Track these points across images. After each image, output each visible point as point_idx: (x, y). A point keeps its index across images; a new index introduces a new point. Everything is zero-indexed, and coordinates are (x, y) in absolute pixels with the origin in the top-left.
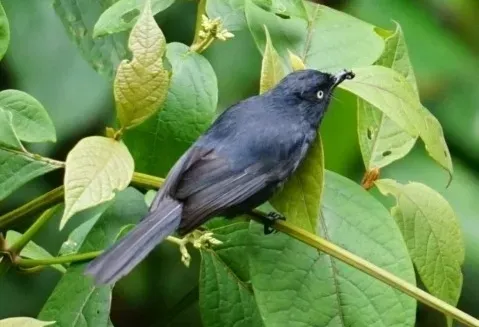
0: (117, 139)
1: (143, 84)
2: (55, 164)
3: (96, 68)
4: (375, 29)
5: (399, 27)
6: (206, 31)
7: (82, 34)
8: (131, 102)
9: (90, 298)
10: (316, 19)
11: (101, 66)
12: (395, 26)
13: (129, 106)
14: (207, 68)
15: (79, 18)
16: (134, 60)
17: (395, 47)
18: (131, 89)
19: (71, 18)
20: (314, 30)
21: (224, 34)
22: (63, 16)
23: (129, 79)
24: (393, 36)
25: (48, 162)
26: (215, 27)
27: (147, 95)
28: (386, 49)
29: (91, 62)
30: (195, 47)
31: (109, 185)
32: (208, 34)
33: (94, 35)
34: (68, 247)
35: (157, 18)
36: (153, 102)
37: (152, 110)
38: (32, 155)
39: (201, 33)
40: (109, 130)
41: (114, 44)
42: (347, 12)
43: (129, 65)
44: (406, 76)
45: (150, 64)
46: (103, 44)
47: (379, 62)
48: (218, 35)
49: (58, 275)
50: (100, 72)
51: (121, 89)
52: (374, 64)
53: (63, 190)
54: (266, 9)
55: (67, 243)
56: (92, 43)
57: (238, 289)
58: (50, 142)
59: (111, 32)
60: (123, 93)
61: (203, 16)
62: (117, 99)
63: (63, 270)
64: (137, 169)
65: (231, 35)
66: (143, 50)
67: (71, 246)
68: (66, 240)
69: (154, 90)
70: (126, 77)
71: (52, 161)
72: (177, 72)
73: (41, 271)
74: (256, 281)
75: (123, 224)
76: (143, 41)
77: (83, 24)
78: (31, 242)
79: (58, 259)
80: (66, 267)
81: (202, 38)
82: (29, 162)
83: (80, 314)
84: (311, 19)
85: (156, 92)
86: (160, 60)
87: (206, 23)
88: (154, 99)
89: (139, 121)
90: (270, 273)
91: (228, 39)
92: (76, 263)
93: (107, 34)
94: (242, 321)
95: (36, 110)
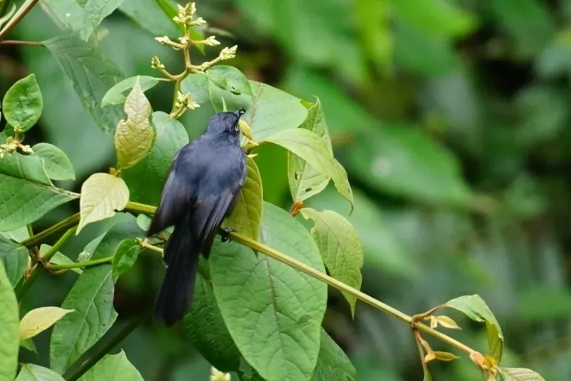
0: (117, 176)
1: (135, 136)
2: (74, 196)
3: (104, 129)
4: (301, 102)
5: (318, 99)
6: (180, 103)
7: (93, 105)
8: (128, 150)
9: (99, 291)
10: (259, 95)
11: (107, 128)
12: (316, 100)
13: (127, 153)
14: (181, 129)
15: (91, 94)
16: (129, 120)
17: (315, 114)
18: (127, 140)
19: (86, 94)
20: (257, 103)
21: (193, 105)
22: (80, 93)
23: (126, 133)
24: (314, 107)
25: (69, 194)
26: (187, 100)
27: (139, 144)
28: (309, 116)
29: (99, 125)
30: (173, 114)
31: (111, 206)
32: (182, 104)
33: (102, 106)
34: (84, 256)
35: (146, 93)
36: (143, 149)
37: (142, 155)
38: (57, 189)
39: (177, 104)
40: (112, 169)
41: (116, 112)
42: (281, 89)
43: (125, 124)
44: (323, 135)
45: (140, 122)
46: (108, 112)
47: (303, 126)
48: (189, 106)
49: (77, 276)
50: (107, 132)
51: (120, 141)
52: (300, 127)
53: (79, 215)
54: (223, 88)
55: (83, 253)
56: (101, 112)
57: (203, 285)
58: (71, 180)
59: (114, 104)
60: (122, 143)
61: (179, 92)
62: (117, 147)
63: (80, 271)
64: (132, 199)
65: (198, 106)
66: (135, 113)
67: (86, 255)
68: (82, 251)
69: (143, 141)
70: (123, 132)
71: (72, 193)
72: (160, 133)
73: (65, 273)
74: (215, 278)
75: (121, 239)
76: (135, 106)
77: (94, 99)
78: (58, 253)
79: (77, 264)
80: (82, 269)
81: (178, 108)
82: (56, 194)
83: (92, 303)
84: (255, 94)
85: (145, 143)
86: (147, 119)
87: (180, 97)
88: (143, 147)
89: (133, 163)
90: (224, 273)
91: (196, 108)
92: (88, 267)
93: (112, 105)
94: (206, 308)
95: (61, 158)
